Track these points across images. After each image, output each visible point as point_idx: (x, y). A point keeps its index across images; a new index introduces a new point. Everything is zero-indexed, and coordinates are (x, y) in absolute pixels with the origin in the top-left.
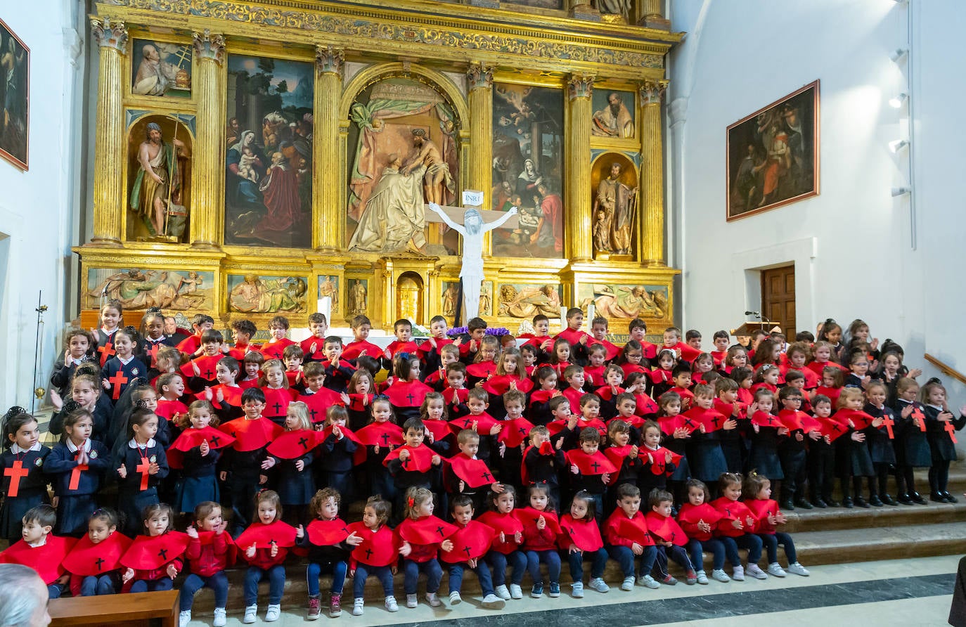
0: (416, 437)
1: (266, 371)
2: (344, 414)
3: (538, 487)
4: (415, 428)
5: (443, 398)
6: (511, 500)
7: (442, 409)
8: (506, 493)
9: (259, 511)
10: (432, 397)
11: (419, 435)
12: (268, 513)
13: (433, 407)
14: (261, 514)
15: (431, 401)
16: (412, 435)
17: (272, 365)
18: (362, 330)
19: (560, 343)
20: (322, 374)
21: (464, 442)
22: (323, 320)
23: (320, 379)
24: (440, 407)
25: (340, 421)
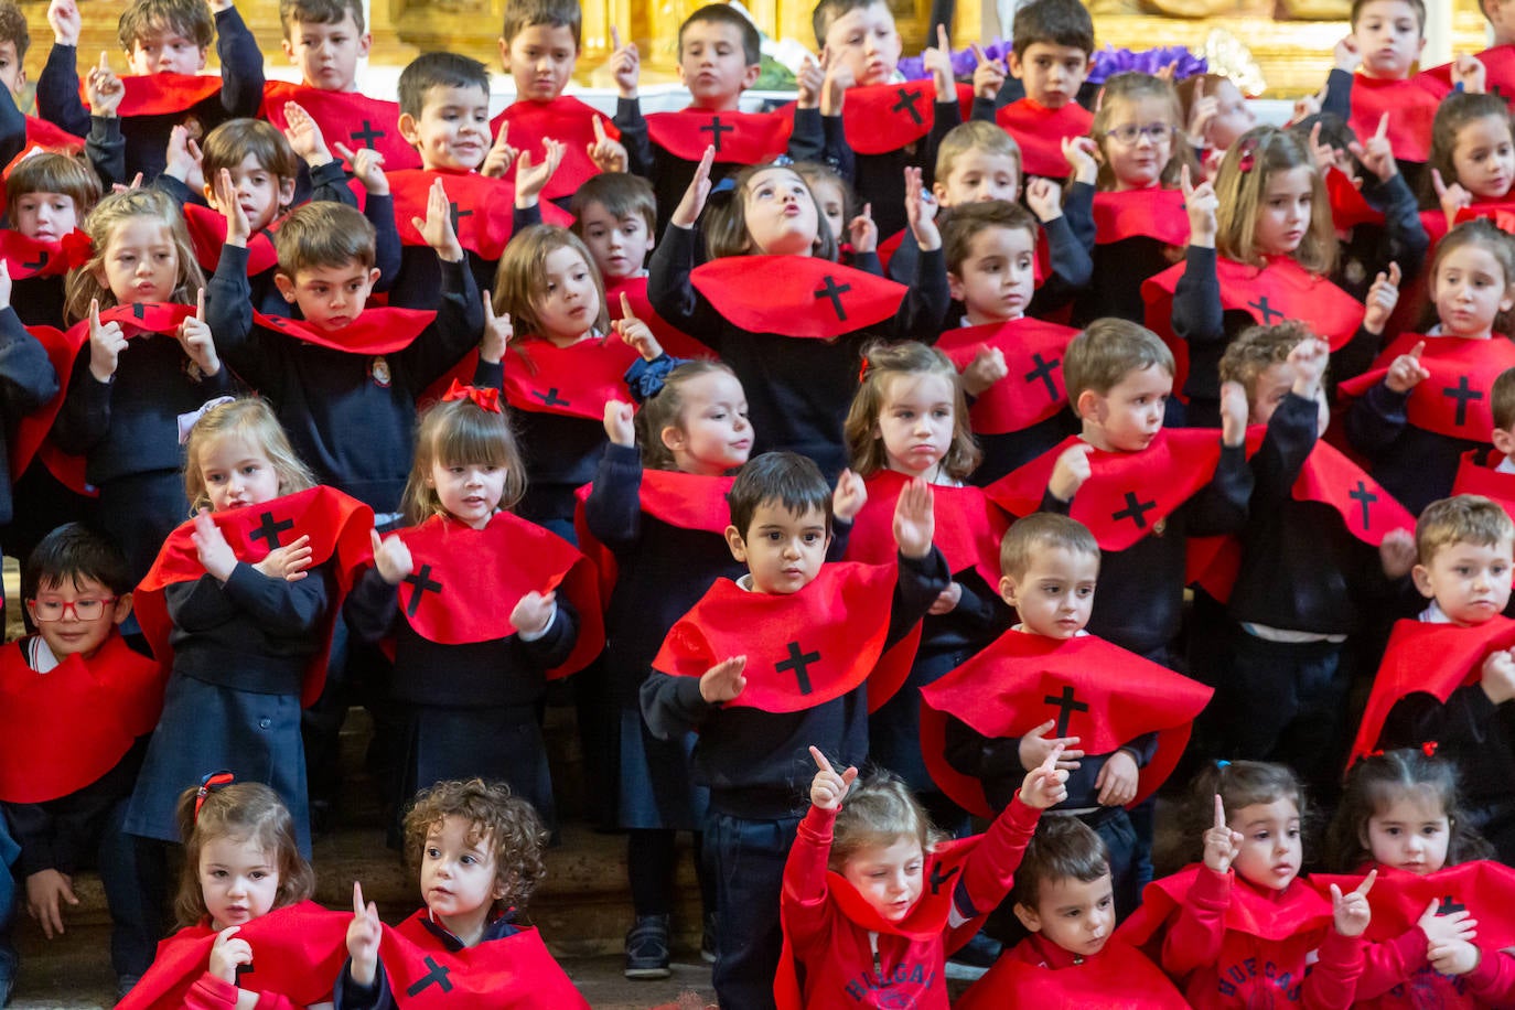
0: (797, 546)
1: (102, 234)
2: (497, 442)
3: (1408, 781)
4: (788, 504)
5: (951, 369)
6: (1291, 834)
7: (948, 422)
8: (1269, 800)
9: (206, 879)
10: (901, 367)
11: (809, 536)
12: (242, 885)
13: (908, 413)
14: (213, 890)
15: (895, 386)
16: (775, 535)
17: (134, 210)
18: (535, 52)
19: (1466, 120)
20: (363, 258)
21: (1020, 567)
22: (348, 11)
23: (353, 284)
24: (939, 412)
25: (477, 477)
